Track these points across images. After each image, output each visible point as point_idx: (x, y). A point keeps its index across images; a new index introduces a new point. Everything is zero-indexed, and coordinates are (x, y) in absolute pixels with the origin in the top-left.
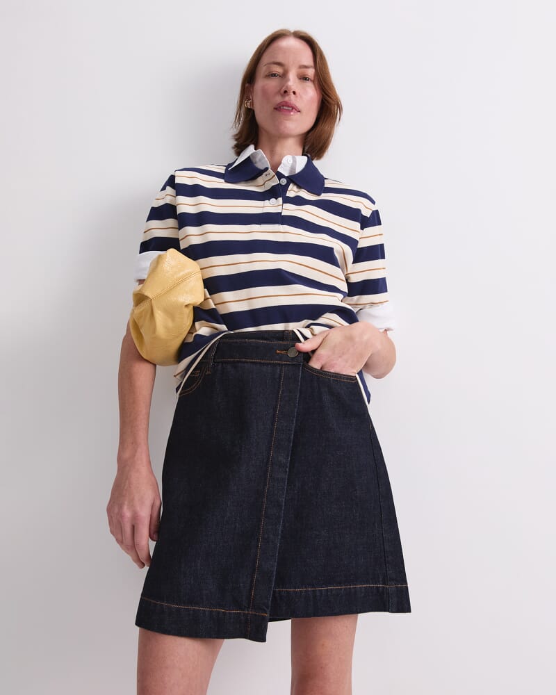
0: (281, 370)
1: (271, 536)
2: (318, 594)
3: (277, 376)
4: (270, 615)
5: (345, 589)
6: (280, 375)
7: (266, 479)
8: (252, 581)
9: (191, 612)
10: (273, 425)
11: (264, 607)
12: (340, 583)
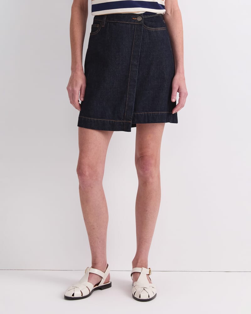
0: (135, 27)
1: (132, 93)
2: (149, 115)
3: (133, 29)
4: (132, 122)
5: (160, 113)
6: (134, 29)
7: (129, 70)
8: (125, 110)
9: (102, 121)
10: (132, 49)
11: (130, 119)
12: (158, 111)
